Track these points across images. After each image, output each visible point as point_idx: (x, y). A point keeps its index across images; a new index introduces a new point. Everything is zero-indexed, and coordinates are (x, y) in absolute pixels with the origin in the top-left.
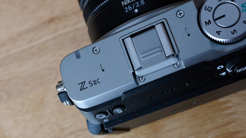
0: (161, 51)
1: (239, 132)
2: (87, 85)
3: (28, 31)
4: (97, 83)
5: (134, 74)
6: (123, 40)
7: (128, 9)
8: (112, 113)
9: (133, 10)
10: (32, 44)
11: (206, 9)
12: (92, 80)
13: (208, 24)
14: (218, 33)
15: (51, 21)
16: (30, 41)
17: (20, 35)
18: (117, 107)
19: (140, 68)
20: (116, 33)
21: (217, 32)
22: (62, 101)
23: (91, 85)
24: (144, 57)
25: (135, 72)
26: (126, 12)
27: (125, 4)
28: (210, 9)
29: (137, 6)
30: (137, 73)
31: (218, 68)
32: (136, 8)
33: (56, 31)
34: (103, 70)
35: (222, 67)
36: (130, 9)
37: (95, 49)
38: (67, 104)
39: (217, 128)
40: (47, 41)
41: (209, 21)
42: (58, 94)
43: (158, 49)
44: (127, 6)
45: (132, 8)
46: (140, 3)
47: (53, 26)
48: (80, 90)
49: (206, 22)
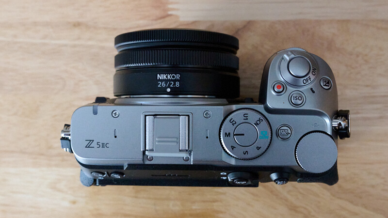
0: (177, 143)
1: (221, 212)
2: (94, 144)
3: (47, 24)
4: (105, 146)
5: (144, 152)
6: (146, 116)
7: (161, 85)
8: (109, 176)
9: (166, 88)
10: (46, 41)
11: (231, 121)
12: (101, 142)
13: (228, 136)
14: (233, 148)
15: (77, 25)
16: (45, 37)
17: (35, 24)
18: (116, 173)
19: (152, 150)
20: (141, 105)
21: (232, 146)
22: (63, 147)
23: (99, 146)
24: (159, 141)
25: (146, 151)
26: (159, 86)
27: (161, 78)
28: (234, 122)
29: (171, 86)
30: (147, 153)
31: (222, 174)
32: (169, 87)
33: (79, 38)
34: (116, 137)
35: (225, 174)
36: (164, 85)
37: (114, 112)
38: (66, 150)
39: (204, 202)
40: (65, 45)
41: (229, 133)
42: (61, 139)
43: (175, 140)
44: (162, 81)
45: (166, 85)
46: (175, 84)
47: (77, 31)
48: (86, 147)
49: (226, 133)
